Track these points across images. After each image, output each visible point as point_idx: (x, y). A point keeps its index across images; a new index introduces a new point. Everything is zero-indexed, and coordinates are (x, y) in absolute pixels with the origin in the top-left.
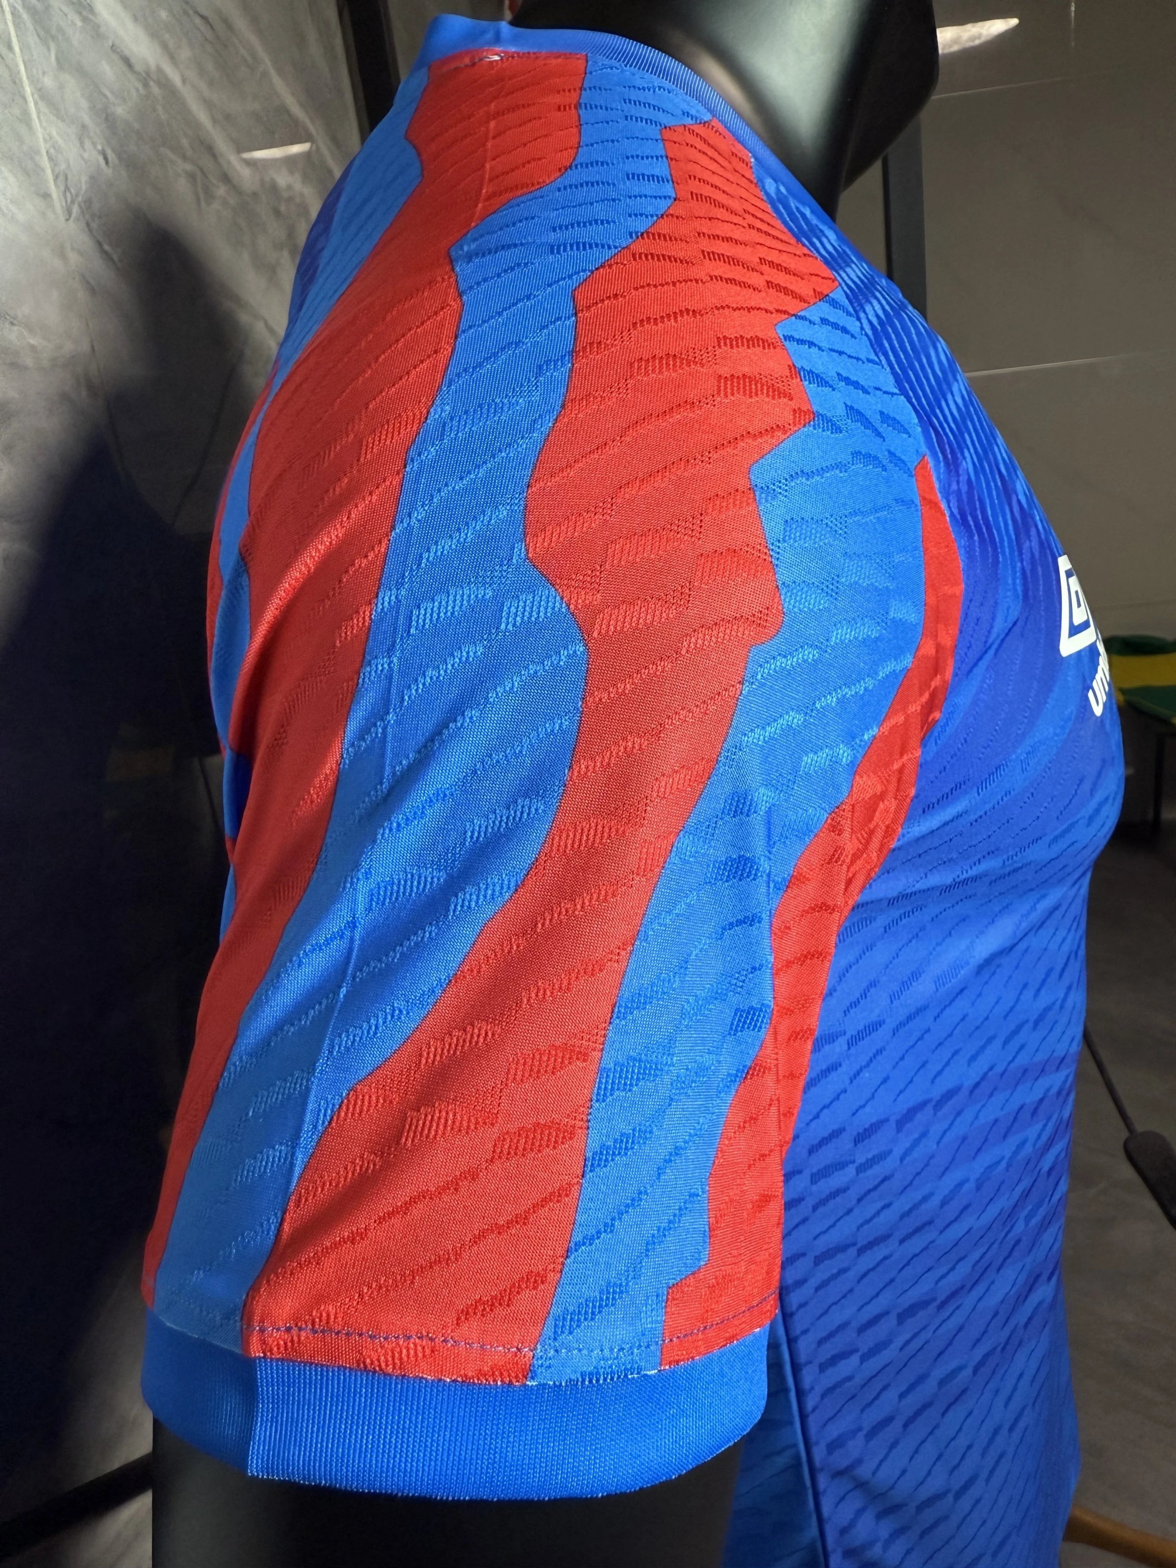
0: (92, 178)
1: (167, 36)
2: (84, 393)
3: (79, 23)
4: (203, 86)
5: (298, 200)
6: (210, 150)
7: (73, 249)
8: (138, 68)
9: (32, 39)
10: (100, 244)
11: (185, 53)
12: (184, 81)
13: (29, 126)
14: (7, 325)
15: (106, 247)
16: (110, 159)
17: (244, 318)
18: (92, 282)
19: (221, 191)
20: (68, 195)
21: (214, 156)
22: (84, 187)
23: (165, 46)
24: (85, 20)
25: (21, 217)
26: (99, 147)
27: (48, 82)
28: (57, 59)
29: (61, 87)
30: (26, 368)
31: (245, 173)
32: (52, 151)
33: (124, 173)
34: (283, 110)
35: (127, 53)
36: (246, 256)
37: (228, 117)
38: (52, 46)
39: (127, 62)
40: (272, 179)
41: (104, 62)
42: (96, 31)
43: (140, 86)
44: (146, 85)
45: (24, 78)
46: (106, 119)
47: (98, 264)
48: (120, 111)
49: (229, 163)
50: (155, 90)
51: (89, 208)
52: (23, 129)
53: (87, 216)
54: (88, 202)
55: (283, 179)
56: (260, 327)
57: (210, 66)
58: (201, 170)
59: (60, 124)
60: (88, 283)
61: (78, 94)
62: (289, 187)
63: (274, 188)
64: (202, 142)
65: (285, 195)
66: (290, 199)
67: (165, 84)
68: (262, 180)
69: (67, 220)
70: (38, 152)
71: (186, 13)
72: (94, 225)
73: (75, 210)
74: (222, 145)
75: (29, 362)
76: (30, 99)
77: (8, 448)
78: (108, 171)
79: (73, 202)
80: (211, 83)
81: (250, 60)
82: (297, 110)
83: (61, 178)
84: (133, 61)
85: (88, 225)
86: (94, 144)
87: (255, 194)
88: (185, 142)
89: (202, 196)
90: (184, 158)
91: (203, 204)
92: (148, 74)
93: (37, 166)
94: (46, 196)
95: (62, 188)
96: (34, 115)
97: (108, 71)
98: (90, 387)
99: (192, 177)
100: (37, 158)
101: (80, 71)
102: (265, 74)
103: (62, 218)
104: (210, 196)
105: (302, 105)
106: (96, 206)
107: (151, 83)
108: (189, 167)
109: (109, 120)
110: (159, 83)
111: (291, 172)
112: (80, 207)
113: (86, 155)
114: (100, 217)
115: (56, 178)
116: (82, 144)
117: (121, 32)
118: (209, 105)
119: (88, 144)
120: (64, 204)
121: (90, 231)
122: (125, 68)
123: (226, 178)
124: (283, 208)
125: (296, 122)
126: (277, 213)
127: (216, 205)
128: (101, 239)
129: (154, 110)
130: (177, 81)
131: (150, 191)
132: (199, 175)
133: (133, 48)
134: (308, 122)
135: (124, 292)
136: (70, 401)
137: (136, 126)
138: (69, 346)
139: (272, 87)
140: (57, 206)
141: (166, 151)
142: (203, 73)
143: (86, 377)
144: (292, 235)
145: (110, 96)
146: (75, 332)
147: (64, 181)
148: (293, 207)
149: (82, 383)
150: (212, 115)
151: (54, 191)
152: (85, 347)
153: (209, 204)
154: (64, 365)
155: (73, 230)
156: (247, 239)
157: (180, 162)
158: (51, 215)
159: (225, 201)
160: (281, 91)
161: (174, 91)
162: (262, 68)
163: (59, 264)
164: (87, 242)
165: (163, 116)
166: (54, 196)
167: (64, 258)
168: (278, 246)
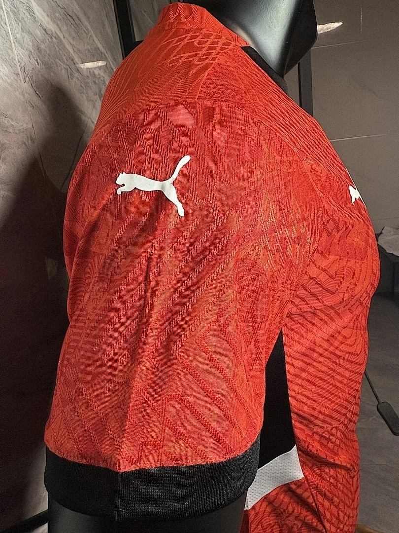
0: (33, 69)
1: (59, 22)
2: (30, 141)
3: (29, 17)
4: (71, 39)
5: (102, 79)
6: (73, 60)
7: (26, 92)
8: (48, 33)
9: (13, 22)
11: (65, 28)
12: (64, 37)
13: (12, 51)
14: (4, 117)
15: (37, 92)
16: (39, 62)
17: (83, 118)
18: (33, 104)
19: (76, 75)
20: (25, 75)
21: (74, 63)
22: (30, 72)
23: (58, 25)
24: (30, 16)
25: (9, 81)
26: (35, 59)
27: (18, 36)
28: (22, 28)
29: (23, 38)
30: (10, 133)
31: (85, 70)
32: (20, 59)
33: (43, 67)
34: (97, 48)
35: (45, 27)
36: (85, 97)
37: (79, 51)
38: (20, 24)
39: (45, 30)
40: (93, 71)
41: (37, 30)
42: (35, 20)
43: (50, 39)
44: (51, 38)
45: (11, 34)
47: (35, 98)
48: (43, 46)
49: (79, 66)
50: (54, 39)
51: (31, 79)
52: (9, 51)
53: (31, 82)
54: (32, 77)
55: (97, 72)
56: (89, 121)
57: (73, 33)
58: (70, 67)
59: (23, 50)
60: (31, 104)
61: (29, 41)
62: (99, 74)
63: (94, 75)
64: (70, 58)
65: (98, 77)
67: (58, 38)
68: (90, 72)
69: (25, 83)
70: (15, 60)
71: (65, 15)
72: (33, 85)
73: (27, 79)
74: (76, 59)
75: (11, 131)
76: (12, 42)
77: (4, 159)
78: (39, 67)
79: (26, 77)
80: (73, 38)
81: (86, 31)
83: (23, 68)
84: (47, 30)
85: (31, 84)
86: (34, 58)
87: (87, 76)
88: (64, 58)
89: (70, 76)
90: (64, 63)
91: (70, 79)
92: (52, 34)
93: (15, 64)
94: (17, 74)
95: (23, 71)
96: (14, 47)
97: (39, 33)
98: (32, 140)
99: (66, 70)
100: (14, 61)
101: (30, 33)
102: (91, 36)
103: (23, 82)
104: (72, 76)
105: (103, 47)
106: (34, 79)
107: (53, 38)
108: (66, 67)
109: (38, 49)
110: (56, 38)
112: (29, 78)
113: (31, 61)
114: (35, 82)
115: (21, 68)
116: (30, 57)
117: (43, 20)
118: (72, 45)
119: (31, 57)
120: (23, 77)
121: (32, 87)
122: (44, 32)
123: (78, 70)
124: (97, 81)
125: (102, 53)
126: (95, 82)
127: (75, 79)
128: (36, 90)
129: (54, 47)
130: (62, 37)
131: (52, 74)
132: (69, 69)
133: (47, 26)
134: (105, 53)
135: (43, 107)
136: (25, 144)
137: (48, 52)
138: (25, 125)
139: (93, 40)
140: (21, 78)
141: (57, 60)
142: (70, 35)
143: (31, 136)
144: (100, 91)
145: (39, 41)
146: (27, 121)
147: (23, 69)
148: (100, 81)
149: (29, 138)
150: (73, 50)
151: (20, 73)
152: (30, 126)
153: (72, 79)
154: (23, 132)
155: (26, 86)
156: (85, 92)
157: (62, 64)
158: (19, 81)
159: (78, 78)
160: (97, 42)
161: (61, 41)
162: (90, 34)
163: (22, 97)
164: (32, 90)
165: (57, 49)
166: (20, 74)
167: (24, 96)
168: (95, 94)
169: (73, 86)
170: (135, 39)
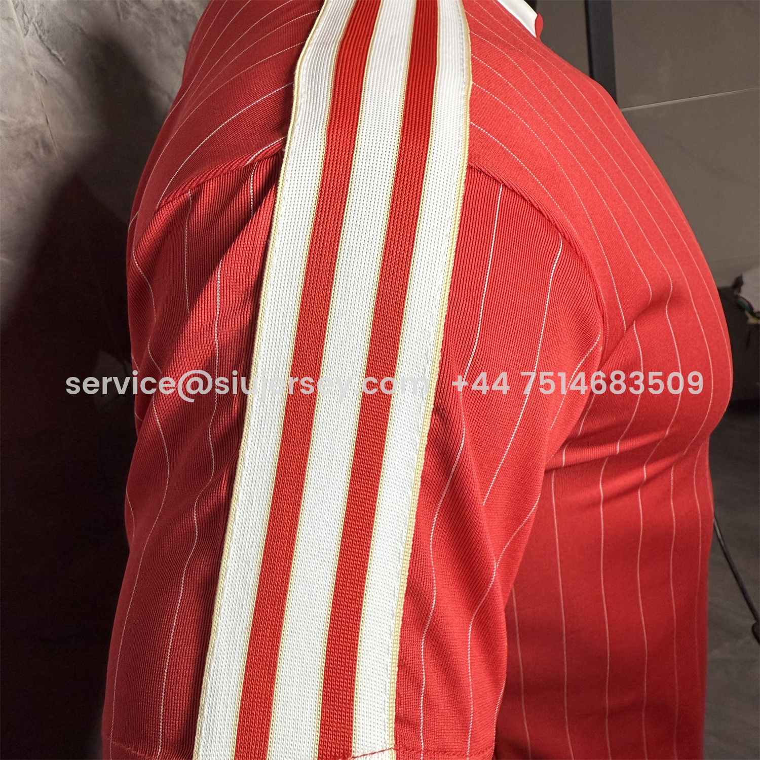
2: (41, 151)
5: (189, 12)
7: (30, 54)
10: (50, 50)
15: (54, 52)
18: (43, 75)
19: (135, 9)
20: (25, 18)
22: (36, 11)
36: (154, 52)
47: (49, 63)
51: (39, 27)
53: (40, 31)
54: (40, 22)
60: (42, 76)
62: (184, 3)
65: (180, 8)
69: (25, 35)
72: (45, 37)
73: (31, 27)
79: (29, 22)
83: (20, 6)
85: (40, 37)
87: (158, 10)
89: (121, 13)
91: (122, 18)
94: (9, 19)
95: (21, 14)
98: (47, 147)
103: (22, 34)
104: (127, 13)
106: (46, 25)
112: (35, 26)
114: (48, 32)
115: (16, 7)
120: (22, 24)
121: (42, 41)
123: (138, 1)
124: (178, 18)
126: (174, 21)
127: (132, 18)
128: (50, 47)
135: (68, 81)
136: (32, 157)
138: (30, 120)
140: (18, 26)
143: (43, 140)
144: (185, 34)
146: (33, 110)
147: (22, 9)
148: (185, 16)
149: (40, 145)
151: (14, 15)
152: (41, 120)
153: (126, 18)
154: (26, 133)
155: (30, 42)
156: (154, 41)
158: (13, 32)
159: (137, 16)
163: (21, 66)
164: (40, 49)
166: (16, 19)
167: (24, 60)
168: (175, 44)
169: (129, 31)
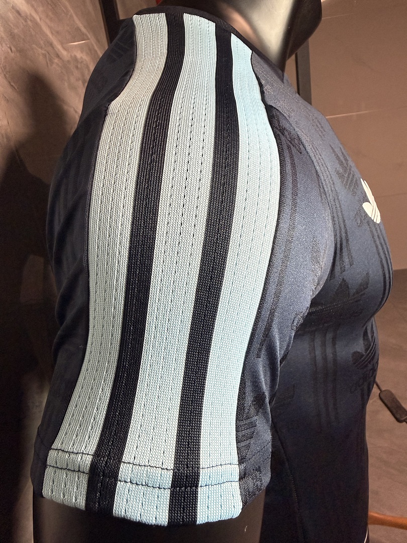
0: (6, 58)
1: (33, 2)
2: (5, 140)
4: (48, 21)
5: (85, 63)
6: (51, 45)
8: (23, 15)
10: (10, 83)
11: (40, 9)
12: (40, 19)
16: (12, 49)
17: (65, 107)
18: (7, 97)
19: (56, 60)
21: (53, 48)
22: (3, 61)
23: (33, 6)
26: (8, 46)
31: (64, 53)
33: (18, 54)
34: (78, 29)
35: (18, 9)
36: (66, 84)
37: (58, 32)
39: (18, 12)
40: (75, 56)
41: (9, 13)
42: (5, 1)
43: (23, 22)
44: (26, 21)
46: (11, 35)
47: (10, 90)
48: (16, 31)
49: (59, 50)
50: (29, 23)
53: (4, 72)
54: (5, 67)
55: (79, 55)
56: (72, 110)
57: (50, 14)
58: (48, 53)
60: (5, 97)
62: (81, 58)
63: (75, 59)
64: (48, 42)
65: (80, 61)
66: (82, 62)
67: (34, 21)
68: (71, 56)
72: (7, 76)
74: (56, 43)
78: (13, 55)
80: (51, 20)
81: (65, 11)
82: (83, 30)
84: (20, 12)
85: (5, 75)
86: (6, 44)
87: (68, 61)
88: (42, 42)
89: (49, 62)
90: (41, 48)
91: (49, 65)
92: (27, 17)
97: (11, 16)
98: (8, 138)
99: (44, 55)
102: (71, 16)
104: (53, 63)
105: (85, 27)
106: (8, 68)
107: (28, 20)
108: (43, 52)
110: (31, 20)
111: (82, 52)
112: (2, 69)
113: (3, 49)
114: (9, 72)
117: (16, 1)
118: (50, 28)
119: (4, 45)
121: (6, 78)
122: (17, 15)
123: (58, 56)
125: (83, 34)
128: (10, 81)
129: (30, 31)
130: (38, 20)
131: (28, 62)
132: (47, 55)
133: (21, 7)
134: (87, 33)
135: (20, 100)
137: (23, 37)
139: (74, 21)
141: (34, 46)
142: (47, 16)
143: (6, 135)
144: (83, 75)
145: (12, 26)
146: (1, 117)
148: (83, 65)
150: (52, 33)
152: (5, 123)
156: (66, 78)
157: (40, 50)
159: (57, 65)
160: (78, 23)
161: (36, 24)
162: (70, 14)
164: (5, 82)
165: (33, 33)
169: (53, 73)
170: (119, 17)
